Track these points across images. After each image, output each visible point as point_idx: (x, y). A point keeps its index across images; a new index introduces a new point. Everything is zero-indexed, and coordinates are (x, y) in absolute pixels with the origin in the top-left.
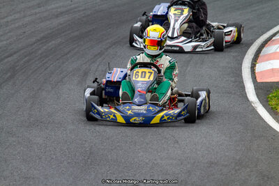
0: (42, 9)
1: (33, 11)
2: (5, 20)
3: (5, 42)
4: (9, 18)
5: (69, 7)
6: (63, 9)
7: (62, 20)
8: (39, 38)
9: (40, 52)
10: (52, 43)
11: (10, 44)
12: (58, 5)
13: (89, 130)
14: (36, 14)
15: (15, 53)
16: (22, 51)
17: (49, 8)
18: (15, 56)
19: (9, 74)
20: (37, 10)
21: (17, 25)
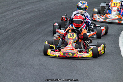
0: (21, 9)
1: (17, 10)
2: (4, 14)
3: (4, 25)
4: (6, 14)
5: (34, 9)
6: (32, 10)
7: (31, 15)
8: (20, 23)
9: (21, 30)
10: (27, 26)
11: (6, 26)
12: (29, 8)
13: (45, 69)
14: (18, 12)
15: (9, 30)
16: (12, 30)
17: (25, 9)
18: (9, 32)
19: (6, 41)
20: (19, 10)
21: (9, 17)
